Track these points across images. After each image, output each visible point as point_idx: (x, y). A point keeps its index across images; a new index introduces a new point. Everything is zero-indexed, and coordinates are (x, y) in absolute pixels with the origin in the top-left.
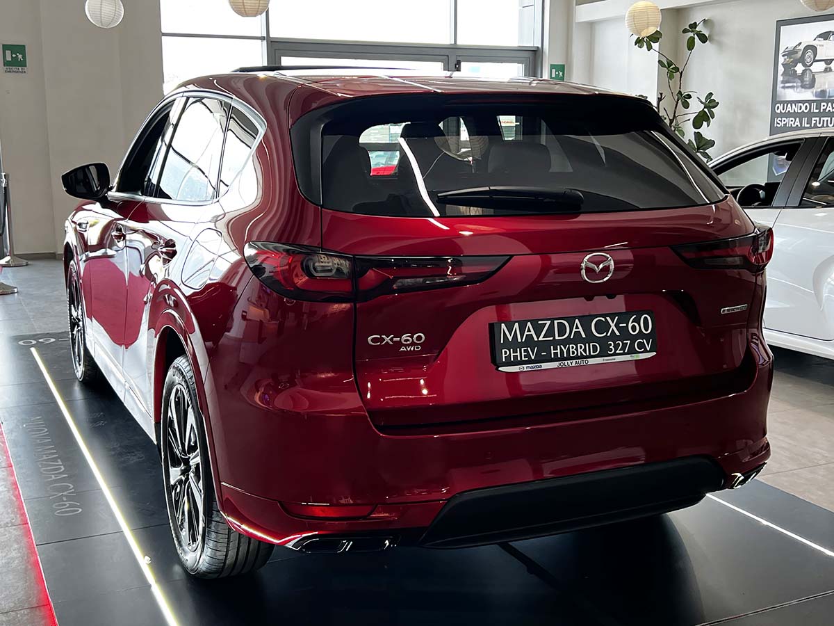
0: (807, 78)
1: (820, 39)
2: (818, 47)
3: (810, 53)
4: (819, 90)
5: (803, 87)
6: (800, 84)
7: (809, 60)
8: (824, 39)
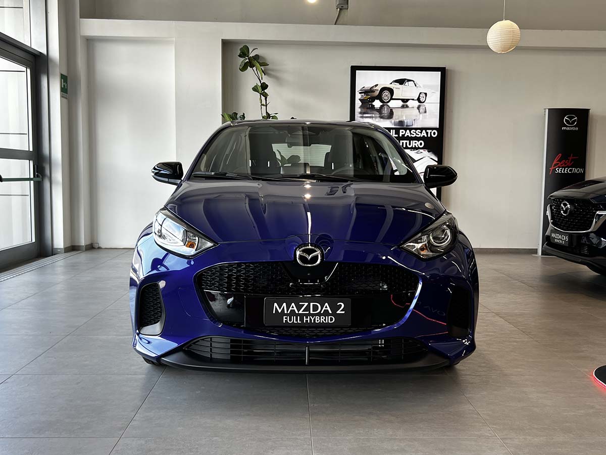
0: (385, 111)
1: (396, 83)
2: (394, 89)
3: (386, 93)
4: (398, 121)
5: (381, 117)
6: (378, 116)
7: (386, 98)
8: (400, 84)
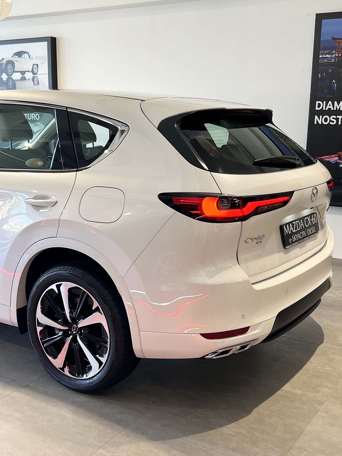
0: (10, 84)
1: (15, 56)
2: (15, 62)
3: (10, 67)
6: (6, 87)
7: (10, 71)
8: (19, 57)
